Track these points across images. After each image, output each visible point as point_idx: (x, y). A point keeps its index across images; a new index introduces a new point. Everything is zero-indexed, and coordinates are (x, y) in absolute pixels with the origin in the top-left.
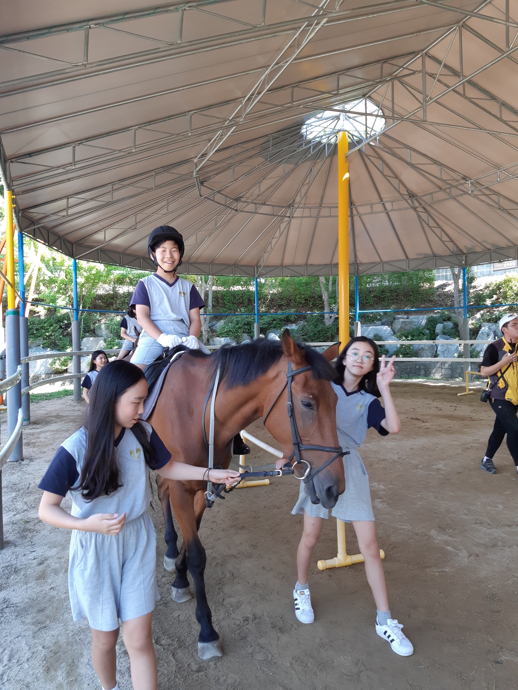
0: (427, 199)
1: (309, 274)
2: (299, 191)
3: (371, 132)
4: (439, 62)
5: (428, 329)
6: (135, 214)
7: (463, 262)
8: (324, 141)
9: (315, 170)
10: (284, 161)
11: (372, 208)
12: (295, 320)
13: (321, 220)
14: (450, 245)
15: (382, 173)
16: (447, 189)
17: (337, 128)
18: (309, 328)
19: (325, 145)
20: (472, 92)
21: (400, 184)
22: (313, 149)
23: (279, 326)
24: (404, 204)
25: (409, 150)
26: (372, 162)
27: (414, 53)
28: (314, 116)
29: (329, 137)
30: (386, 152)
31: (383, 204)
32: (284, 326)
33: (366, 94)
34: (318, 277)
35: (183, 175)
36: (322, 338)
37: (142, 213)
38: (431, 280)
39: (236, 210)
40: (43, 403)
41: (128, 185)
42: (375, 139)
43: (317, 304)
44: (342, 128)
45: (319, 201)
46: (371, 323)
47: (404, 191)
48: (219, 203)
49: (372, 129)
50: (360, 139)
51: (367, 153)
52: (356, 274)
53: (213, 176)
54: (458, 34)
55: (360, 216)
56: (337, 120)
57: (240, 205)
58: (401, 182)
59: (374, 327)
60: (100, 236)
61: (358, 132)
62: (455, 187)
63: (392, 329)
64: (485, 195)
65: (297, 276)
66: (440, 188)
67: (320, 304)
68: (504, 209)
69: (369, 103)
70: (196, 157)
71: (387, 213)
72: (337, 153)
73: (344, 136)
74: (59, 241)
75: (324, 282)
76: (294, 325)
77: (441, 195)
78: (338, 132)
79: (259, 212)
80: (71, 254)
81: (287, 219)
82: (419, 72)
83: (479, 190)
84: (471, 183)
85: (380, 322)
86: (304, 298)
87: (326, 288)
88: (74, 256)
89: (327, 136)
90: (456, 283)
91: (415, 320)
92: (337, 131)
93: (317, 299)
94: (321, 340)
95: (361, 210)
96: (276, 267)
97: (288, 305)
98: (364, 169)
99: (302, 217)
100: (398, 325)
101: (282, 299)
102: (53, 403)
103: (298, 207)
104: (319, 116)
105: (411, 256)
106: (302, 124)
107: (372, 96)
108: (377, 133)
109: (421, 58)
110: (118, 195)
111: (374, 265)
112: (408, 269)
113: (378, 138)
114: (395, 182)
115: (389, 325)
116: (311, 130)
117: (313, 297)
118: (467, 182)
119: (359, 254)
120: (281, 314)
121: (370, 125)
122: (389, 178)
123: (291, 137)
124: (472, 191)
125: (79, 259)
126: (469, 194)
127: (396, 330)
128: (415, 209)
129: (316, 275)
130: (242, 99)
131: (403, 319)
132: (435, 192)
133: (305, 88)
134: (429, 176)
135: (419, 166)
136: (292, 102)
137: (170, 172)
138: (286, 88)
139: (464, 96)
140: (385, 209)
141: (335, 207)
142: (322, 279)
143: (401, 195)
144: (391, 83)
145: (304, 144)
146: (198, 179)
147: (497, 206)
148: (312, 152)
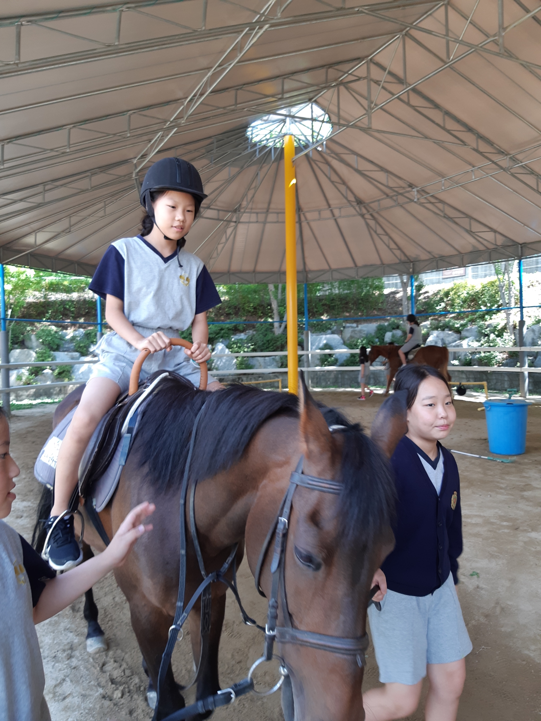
0: (374, 205)
1: (257, 281)
2: (245, 195)
3: (318, 136)
4: (383, 68)
5: (378, 338)
6: (69, 216)
7: (411, 270)
8: (271, 144)
9: (261, 175)
10: (229, 164)
11: (320, 214)
12: (244, 330)
13: (268, 226)
14: (398, 252)
15: (329, 179)
16: (394, 196)
17: (283, 131)
18: (258, 338)
19: (271, 149)
20: (416, 101)
21: (348, 191)
22: (258, 152)
23: (227, 335)
24: (352, 211)
25: (356, 156)
26: (319, 168)
27: (359, 59)
28: (260, 118)
29: (275, 141)
30: (333, 157)
31: (331, 211)
32: (232, 335)
33: (313, 98)
34: (266, 285)
35: (121, 176)
36: (272, 347)
37: (78, 215)
38: (380, 288)
42: (322, 144)
43: (266, 313)
44: (288, 132)
45: (266, 206)
46: (320, 332)
47: (352, 198)
49: (318, 133)
50: (306, 143)
51: (314, 158)
52: (305, 282)
54: (401, 42)
55: (308, 223)
56: (283, 124)
58: (348, 188)
59: (325, 336)
60: (30, 240)
61: (305, 136)
62: (401, 194)
63: (341, 337)
64: (431, 203)
65: (245, 284)
66: (388, 196)
67: (270, 312)
68: (449, 218)
69: (315, 107)
70: (135, 158)
71: (336, 220)
72: (283, 158)
73: (290, 140)
75: (273, 289)
76: (242, 334)
77: (388, 202)
79: (204, 216)
81: (233, 224)
82: (364, 78)
83: (425, 198)
84: (418, 191)
85: (329, 331)
86: (253, 306)
87: (275, 296)
89: (274, 139)
90: (405, 291)
91: (365, 329)
92: (283, 135)
93: (267, 307)
94: (270, 350)
95: (309, 215)
96: (222, 274)
97: (236, 314)
98: (312, 174)
99: (249, 222)
100: (348, 333)
101: (230, 307)
103: (244, 212)
104: (265, 118)
105: (360, 263)
107: (318, 100)
108: (324, 138)
110: (50, 196)
111: (322, 273)
112: (356, 277)
113: (325, 143)
114: (343, 188)
115: (337, 334)
116: (257, 133)
117: (262, 305)
118: (413, 190)
119: (308, 261)
120: (228, 324)
121: (316, 129)
122: (336, 184)
123: (236, 139)
124: (418, 199)
125: (7, 264)
126: (415, 202)
127: (346, 339)
128: (363, 216)
129: (265, 283)
130: (183, 100)
131: (352, 327)
132: (382, 199)
133: (249, 91)
134: (376, 183)
135: (366, 173)
136: (236, 104)
137: (107, 172)
138: (230, 90)
139: (408, 104)
140: (334, 216)
141: (282, 212)
142: (271, 287)
143: (349, 201)
144: (336, 88)
145: (249, 147)
146: (138, 181)
147: (442, 214)
148: (258, 156)
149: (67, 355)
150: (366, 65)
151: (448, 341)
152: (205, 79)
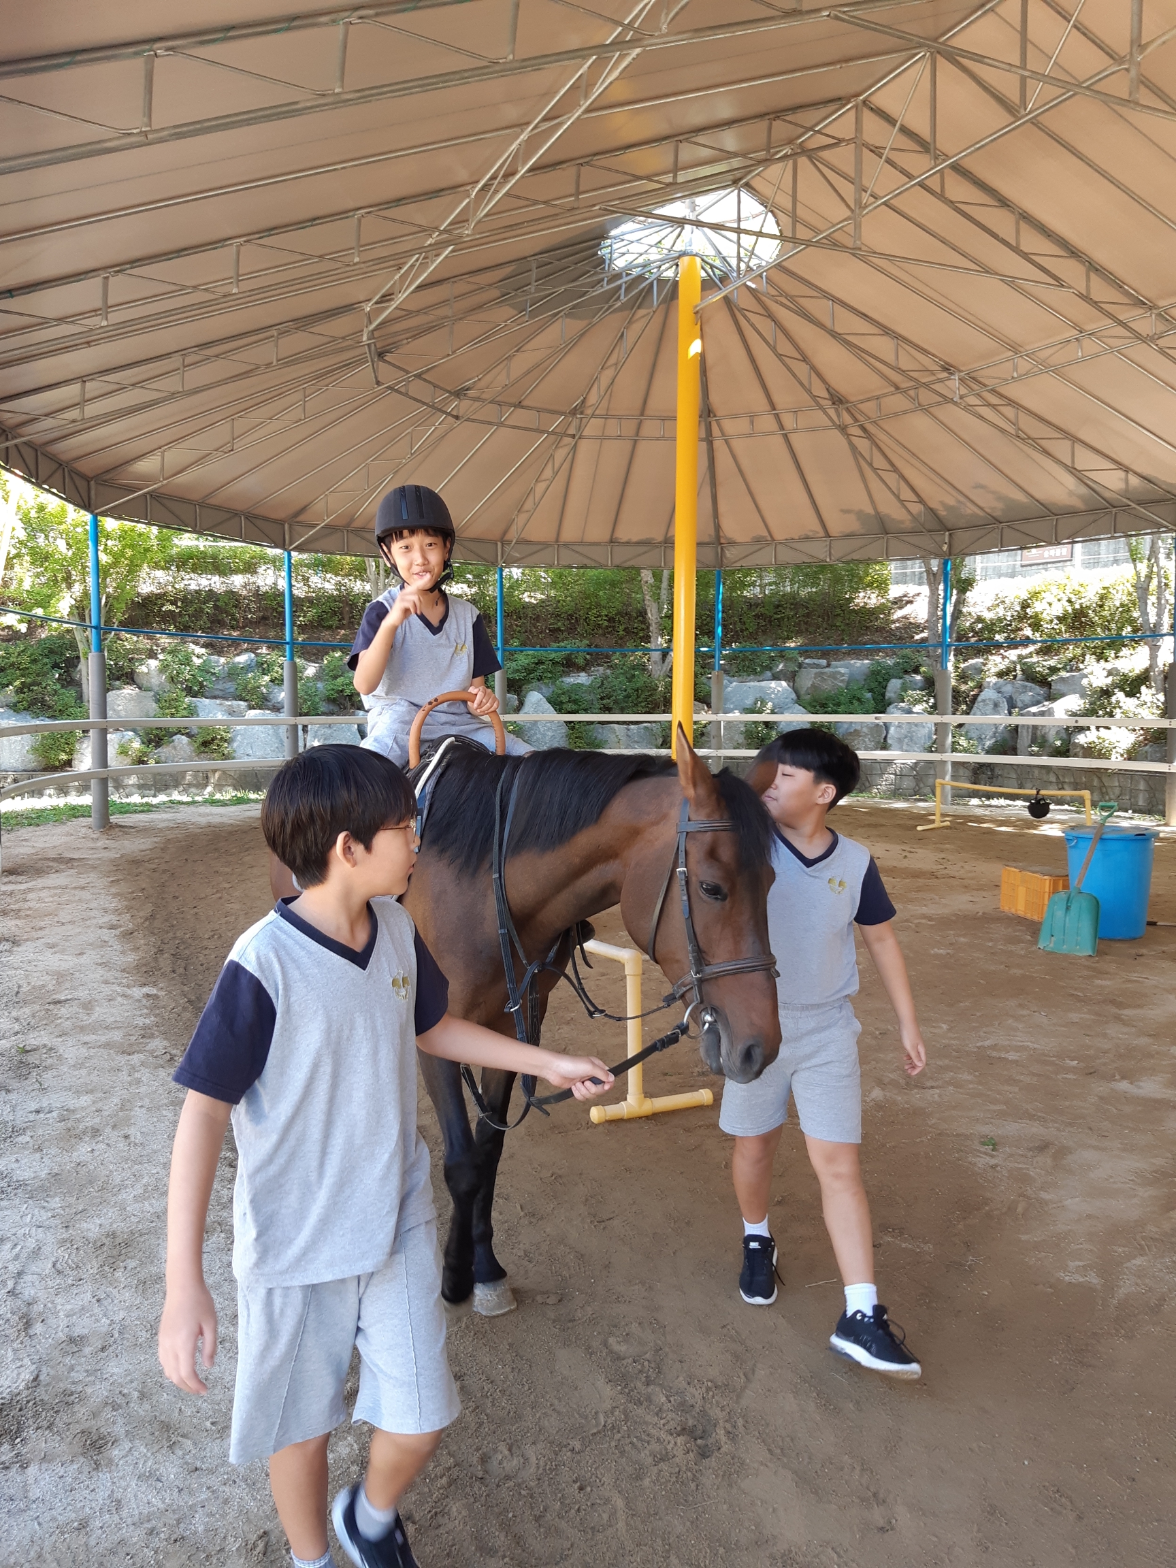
0: (868, 408)
1: (617, 562)
2: (595, 380)
3: (750, 257)
4: (890, 120)
5: (870, 690)
6: (232, 418)
7: (945, 547)
8: (651, 274)
9: (630, 337)
10: (562, 314)
11: (752, 423)
12: (586, 665)
13: (642, 446)
14: (916, 508)
15: (773, 349)
16: (911, 388)
17: (679, 247)
18: (616, 682)
19: (652, 283)
20: (959, 190)
21: (813, 374)
22: (626, 289)
23: (550, 675)
24: (819, 418)
25: (831, 302)
26: (753, 326)
27: (840, 100)
28: (629, 219)
29: (660, 266)
30: (783, 304)
31: (777, 416)
32: (561, 676)
33: (740, 179)
34: (638, 570)
35: (335, 339)
36: (643, 704)
37: (247, 415)
38: (881, 584)
39: (457, 418)
40: (24, 832)
41: (216, 356)
42: (760, 276)
43: (635, 631)
44: (688, 250)
45: (638, 403)
46: (748, 676)
47: (820, 390)
48: (417, 401)
49: (752, 253)
50: (726, 272)
51: (743, 305)
52: (715, 565)
53: (405, 341)
54: (929, 66)
55: (726, 441)
56: (679, 229)
57: (464, 406)
58: (813, 368)
59: (757, 684)
60: (150, 466)
61: (724, 257)
62: (927, 385)
63: (793, 688)
64: (989, 405)
65: (591, 568)
66: (897, 388)
67: (642, 629)
68: (1029, 438)
69: (746, 198)
70: (369, 300)
71: (786, 436)
72: (677, 298)
73: (693, 265)
74: (59, 475)
75: (651, 581)
76: (583, 674)
77: (897, 402)
78: (678, 258)
79: (507, 423)
80: (85, 504)
81: (570, 439)
82: (849, 141)
83: (978, 394)
84: (960, 379)
85: (769, 674)
86: (606, 616)
87: (654, 594)
88: (93, 507)
89: (656, 264)
90: (934, 591)
91: (844, 670)
92: (677, 254)
93: (636, 618)
94: (640, 709)
95: (728, 425)
96: (545, 545)
97: (571, 630)
98: (736, 337)
99: (602, 438)
100: (807, 680)
101: (558, 615)
102: (46, 832)
103: (593, 416)
104: (642, 219)
105: (836, 529)
106: (603, 236)
107: (751, 184)
108: (764, 264)
109: (854, 111)
110: (194, 378)
111: (755, 547)
112: (829, 559)
113: (765, 273)
114: (802, 369)
115: (785, 680)
116: (623, 250)
117: (626, 614)
118: (953, 377)
119: (725, 524)
120: (555, 652)
121: (747, 246)
122: (788, 361)
123: (577, 263)
124: (961, 397)
125: (104, 514)
126: (955, 403)
127: (802, 692)
128: (843, 429)
129: (632, 567)
130: (468, 188)
131: (817, 666)
132: (886, 395)
133: (605, 168)
134: (872, 361)
135: (849, 338)
136: (578, 193)
137: (311, 330)
138: (564, 166)
139: (941, 196)
140: (782, 427)
141: (670, 418)
142: (647, 576)
143: (814, 397)
144: (791, 162)
145: (606, 279)
146: (373, 347)
147: (1011, 429)
148: (623, 299)
149: (221, 704)
150: (853, 112)
151: (1022, 701)
152: (514, 146)
